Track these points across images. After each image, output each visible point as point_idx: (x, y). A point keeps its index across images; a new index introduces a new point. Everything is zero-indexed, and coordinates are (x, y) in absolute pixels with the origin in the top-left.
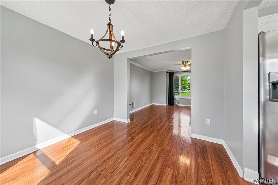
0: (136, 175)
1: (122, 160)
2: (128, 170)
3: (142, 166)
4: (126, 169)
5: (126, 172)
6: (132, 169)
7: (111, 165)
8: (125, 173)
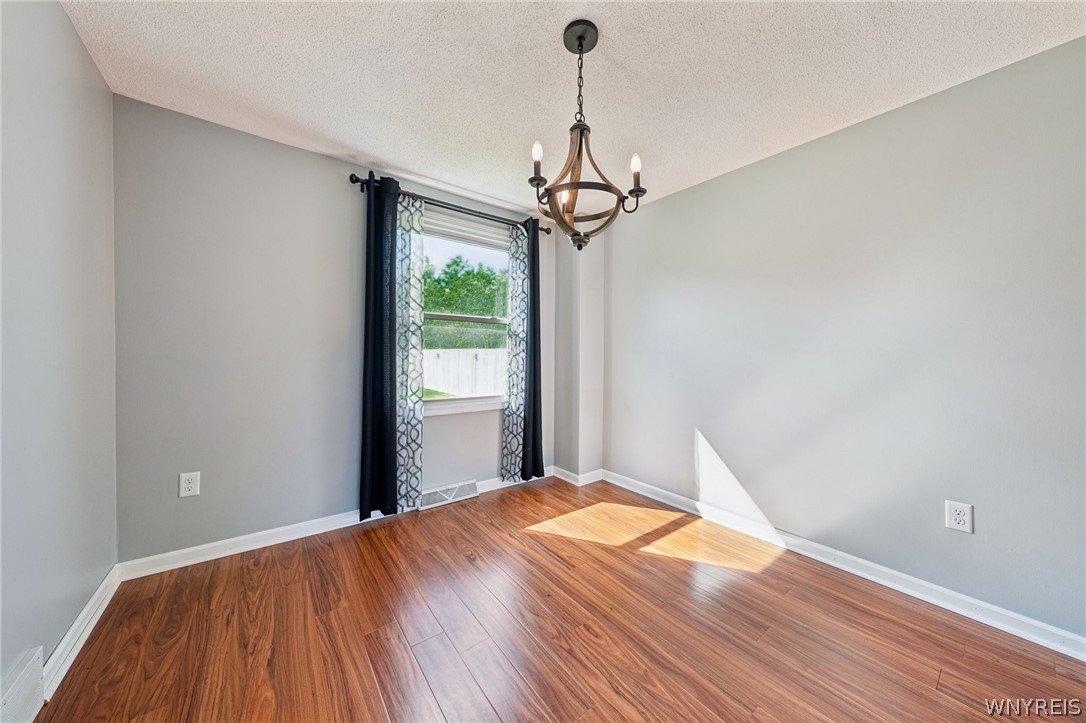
1: (629, 697)
7: (609, 654)
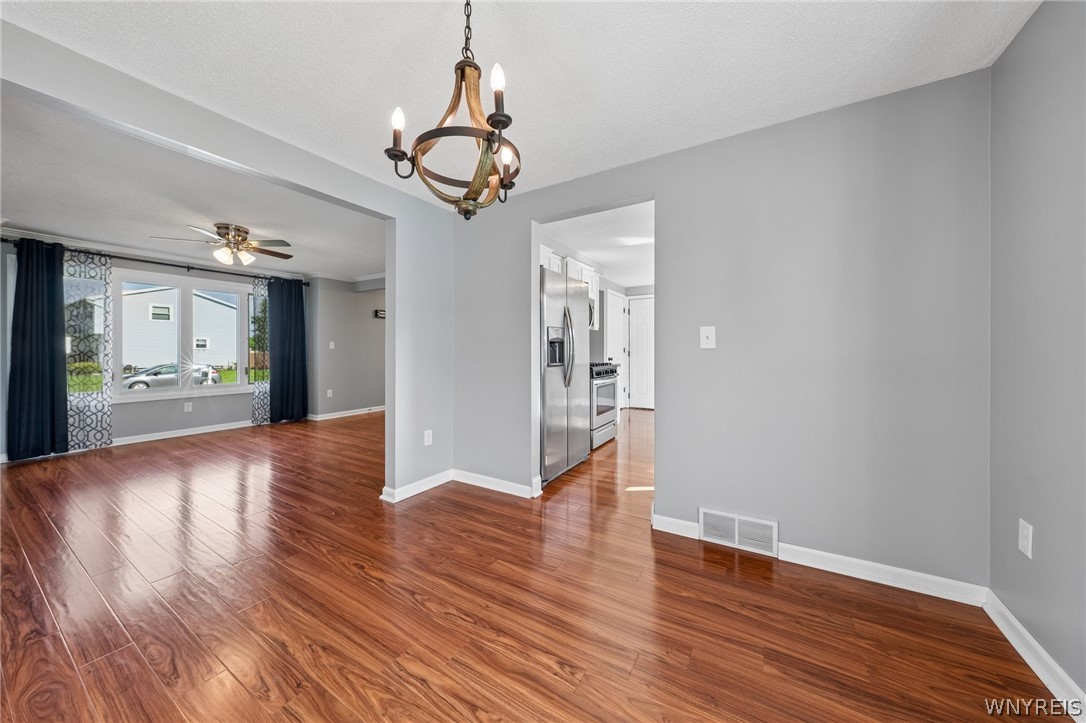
0: (500, 631)
2: (474, 654)
3: (467, 615)
4: (469, 662)
5: (483, 660)
6: (473, 643)
8: (488, 664)
